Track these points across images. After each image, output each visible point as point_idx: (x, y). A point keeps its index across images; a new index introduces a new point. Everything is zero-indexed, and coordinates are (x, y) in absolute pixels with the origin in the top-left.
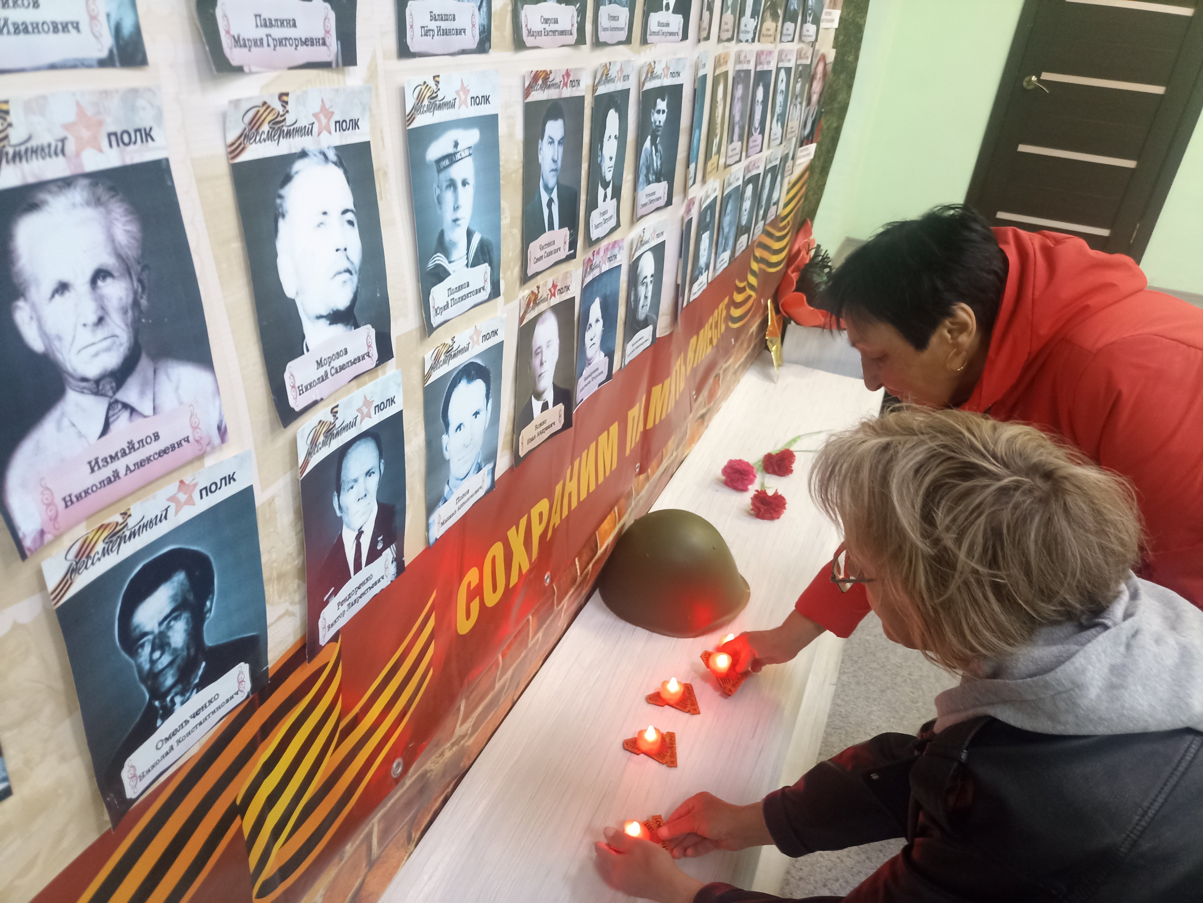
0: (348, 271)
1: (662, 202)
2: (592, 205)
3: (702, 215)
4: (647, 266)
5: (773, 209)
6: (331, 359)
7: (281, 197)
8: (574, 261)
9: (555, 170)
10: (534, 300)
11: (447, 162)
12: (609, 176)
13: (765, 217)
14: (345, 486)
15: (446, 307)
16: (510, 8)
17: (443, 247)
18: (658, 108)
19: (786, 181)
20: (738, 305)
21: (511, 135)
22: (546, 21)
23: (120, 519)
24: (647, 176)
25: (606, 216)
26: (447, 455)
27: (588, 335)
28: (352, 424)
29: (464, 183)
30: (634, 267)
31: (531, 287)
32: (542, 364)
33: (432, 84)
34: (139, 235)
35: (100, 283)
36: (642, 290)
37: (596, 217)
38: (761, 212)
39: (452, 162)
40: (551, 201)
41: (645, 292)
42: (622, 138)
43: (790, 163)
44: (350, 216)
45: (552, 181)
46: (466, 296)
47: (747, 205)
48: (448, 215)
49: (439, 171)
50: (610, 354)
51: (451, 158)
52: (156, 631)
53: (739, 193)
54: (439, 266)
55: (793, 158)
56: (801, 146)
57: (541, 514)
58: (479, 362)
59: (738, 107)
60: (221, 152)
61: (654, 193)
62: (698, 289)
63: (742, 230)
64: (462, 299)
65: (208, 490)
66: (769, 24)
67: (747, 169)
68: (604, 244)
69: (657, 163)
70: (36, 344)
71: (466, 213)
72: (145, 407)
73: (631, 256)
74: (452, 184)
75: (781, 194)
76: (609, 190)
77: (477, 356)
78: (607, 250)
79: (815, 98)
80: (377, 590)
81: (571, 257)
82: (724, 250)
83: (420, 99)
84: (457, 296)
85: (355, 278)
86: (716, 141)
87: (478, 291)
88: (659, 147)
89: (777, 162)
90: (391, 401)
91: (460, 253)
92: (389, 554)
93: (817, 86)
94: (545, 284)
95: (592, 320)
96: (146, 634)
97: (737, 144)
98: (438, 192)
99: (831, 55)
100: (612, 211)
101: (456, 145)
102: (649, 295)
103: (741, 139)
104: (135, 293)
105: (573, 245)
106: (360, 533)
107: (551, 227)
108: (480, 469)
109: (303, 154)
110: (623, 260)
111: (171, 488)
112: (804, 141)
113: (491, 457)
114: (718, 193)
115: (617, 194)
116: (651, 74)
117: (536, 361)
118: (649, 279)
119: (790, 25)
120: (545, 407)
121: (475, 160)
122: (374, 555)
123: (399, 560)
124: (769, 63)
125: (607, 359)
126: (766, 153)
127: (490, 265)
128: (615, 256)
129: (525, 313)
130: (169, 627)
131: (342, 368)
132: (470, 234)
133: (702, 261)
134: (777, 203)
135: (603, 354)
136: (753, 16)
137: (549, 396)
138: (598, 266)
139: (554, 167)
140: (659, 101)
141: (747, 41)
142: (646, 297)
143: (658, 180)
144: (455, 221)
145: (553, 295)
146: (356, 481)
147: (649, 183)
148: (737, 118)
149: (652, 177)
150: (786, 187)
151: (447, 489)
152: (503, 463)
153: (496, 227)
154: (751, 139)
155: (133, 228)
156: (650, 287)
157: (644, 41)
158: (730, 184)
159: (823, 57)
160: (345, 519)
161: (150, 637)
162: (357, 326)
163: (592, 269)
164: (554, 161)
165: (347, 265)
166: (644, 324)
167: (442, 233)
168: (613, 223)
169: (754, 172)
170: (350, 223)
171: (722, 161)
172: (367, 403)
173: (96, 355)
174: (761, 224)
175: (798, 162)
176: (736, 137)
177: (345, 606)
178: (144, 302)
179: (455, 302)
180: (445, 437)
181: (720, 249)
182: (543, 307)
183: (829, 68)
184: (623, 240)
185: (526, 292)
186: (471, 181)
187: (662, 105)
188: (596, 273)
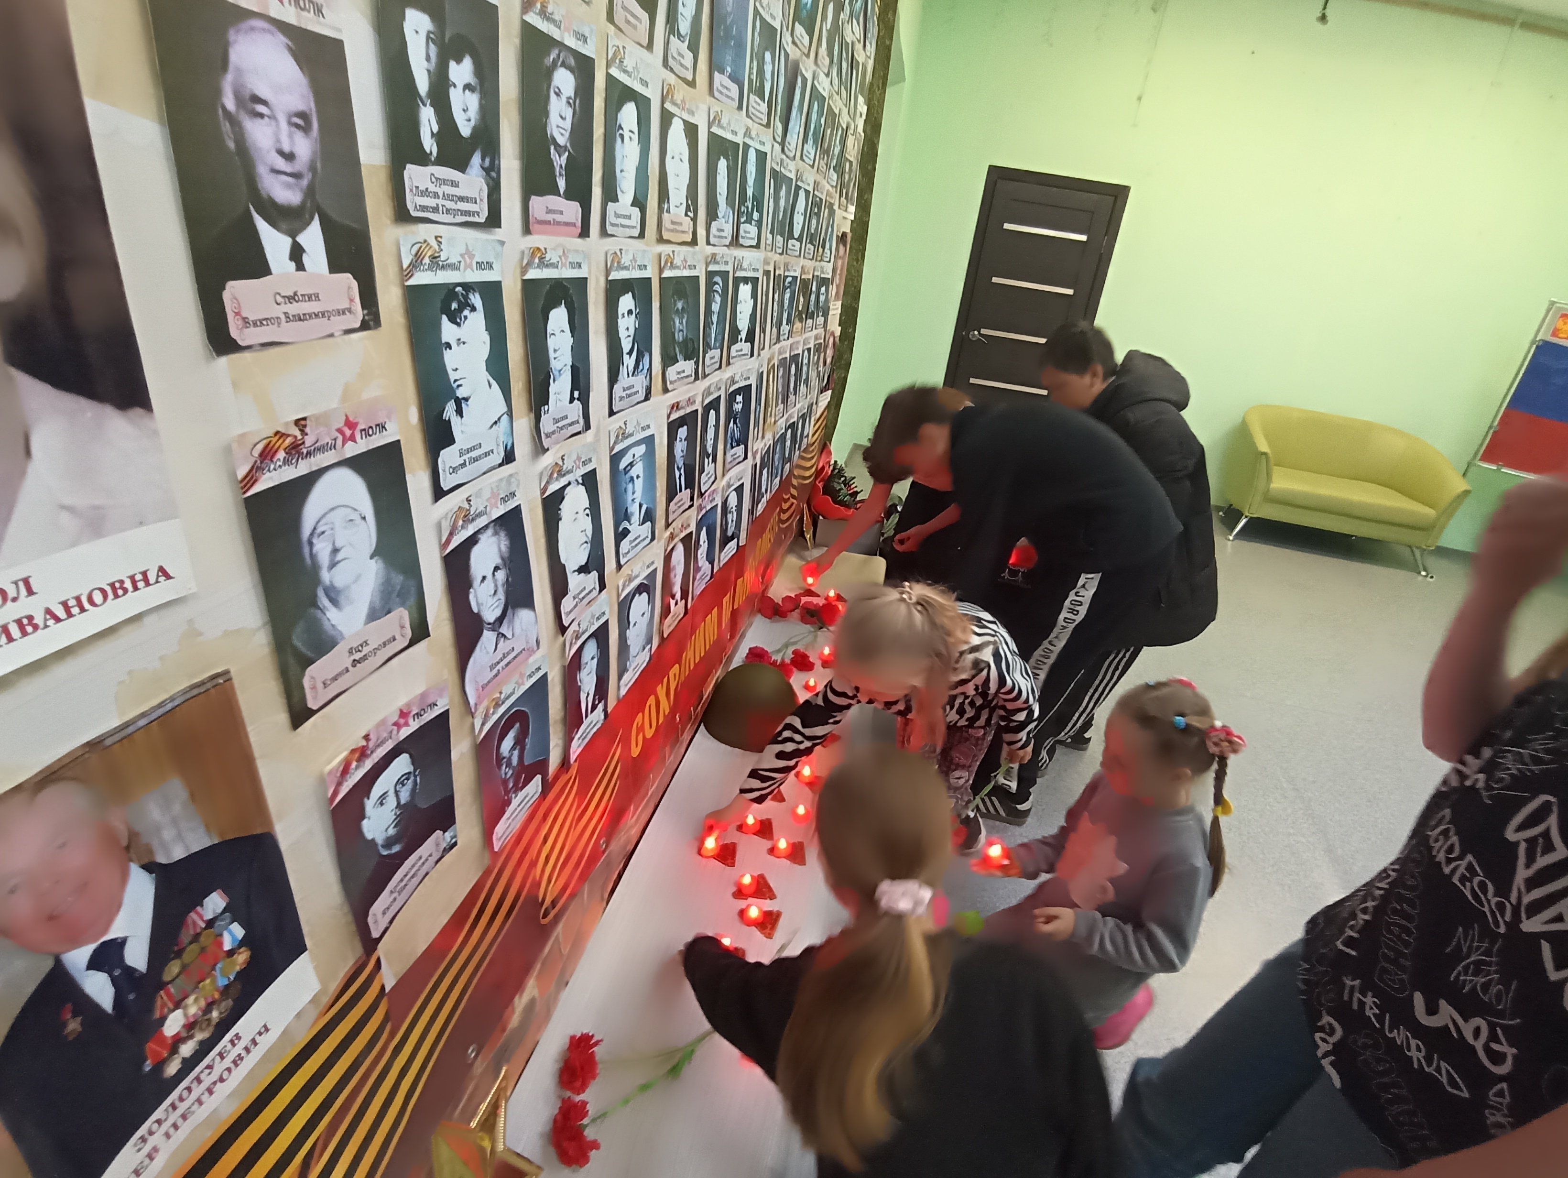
0: (586, 542)
1: (741, 459)
2: (702, 471)
3: (762, 459)
4: (733, 501)
5: (805, 440)
6: (579, 594)
7: (560, 509)
8: (692, 508)
9: (683, 456)
10: (672, 537)
11: (629, 467)
12: (710, 451)
13: (799, 448)
14: (582, 667)
15: (628, 552)
16: (660, 372)
17: (627, 517)
18: (737, 401)
19: (813, 419)
20: (785, 512)
21: (661, 443)
22: (679, 373)
23: (499, 695)
24: (731, 444)
25: (709, 476)
26: (629, 643)
27: (699, 552)
28: (586, 630)
29: (638, 477)
30: (725, 503)
31: (670, 529)
32: (675, 576)
33: (623, 426)
34: (509, 546)
35: (496, 573)
36: (729, 516)
37: (704, 478)
38: (797, 446)
39: (632, 467)
40: (680, 475)
41: (732, 517)
42: (717, 426)
43: (814, 407)
44: (588, 511)
45: (681, 464)
46: (639, 543)
47: (788, 443)
48: (630, 497)
49: (626, 474)
50: (712, 563)
51: (631, 465)
52: (508, 756)
53: (784, 436)
54: (625, 529)
55: (816, 403)
56: (821, 393)
57: (675, 675)
58: (645, 582)
59: (780, 381)
60: (539, 493)
61: (736, 454)
62: (761, 507)
63: (785, 460)
64: (636, 545)
65: (530, 676)
66: (798, 325)
67: (787, 420)
68: (707, 494)
69: (737, 434)
70: (475, 610)
71: (638, 495)
72: (509, 635)
73: (722, 496)
74: (632, 479)
75: (810, 429)
76: (711, 458)
77: (643, 579)
78: (709, 496)
79: (829, 360)
80: (595, 730)
81: (691, 506)
82: (776, 477)
83: (617, 436)
84: (634, 544)
85: (589, 545)
86: (770, 409)
87: (644, 539)
88: (739, 425)
89: (806, 410)
90: (604, 613)
91: (635, 519)
92: (601, 707)
93: (830, 352)
94: (677, 526)
95: (701, 542)
96: (504, 758)
97: (781, 406)
98: (625, 485)
99: (838, 331)
100: (712, 472)
101: (634, 456)
102: (735, 519)
103: (783, 402)
104: (507, 576)
105: (692, 499)
106: (588, 694)
107: (681, 491)
108: (644, 649)
109: (569, 483)
110: (719, 501)
111: (516, 678)
112: (822, 391)
113: (649, 641)
114: (771, 442)
115: (714, 460)
116: (733, 382)
117: (672, 575)
118: (734, 508)
119: (810, 321)
120: (676, 604)
121: (643, 463)
122: (594, 707)
123: (605, 710)
124: (798, 348)
125: (710, 566)
126: (798, 406)
127: (651, 522)
128: (714, 499)
129: (668, 546)
130: (512, 754)
131: (583, 598)
132: (641, 506)
133: (763, 490)
134: (807, 436)
135: (707, 563)
136: (787, 324)
137: (678, 596)
138: (705, 507)
139: (682, 455)
140: (738, 396)
141: (784, 340)
142: (732, 521)
143: (738, 445)
144: (633, 500)
145: (682, 532)
146: (587, 663)
147: (732, 447)
148: (780, 390)
149: (734, 444)
150: (812, 423)
151: (628, 663)
152: (656, 642)
153: (654, 500)
154: (789, 400)
155: (507, 543)
156: (735, 514)
157: (728, 364)
158: (778, 433)
159: (833, 334)
160: (582, 687)
161: (505, 760)
162: (589, 573)
163: (701, 510)
164: (682, 451)
165: (586, 539)
166: (732, 538)
167: (627, 509)
168: (713, 478)
169: (792, 421)
170: (587, 515)
171: (773, 420)
172: (593, 616)
173: (493, 610)
174: (797, 453)
175: (820, 404)
176: (780, 402)
177: (580, 741)
178: (510, 579)
179: (633, 548)
180: (628, 631)
181: (773, 477)
182: (677, 540)
183: (837, 340)
184: (718, 488)
185: (668, 533)
186: (641, 475)
187: (739, 398)
188: (704, 511)
